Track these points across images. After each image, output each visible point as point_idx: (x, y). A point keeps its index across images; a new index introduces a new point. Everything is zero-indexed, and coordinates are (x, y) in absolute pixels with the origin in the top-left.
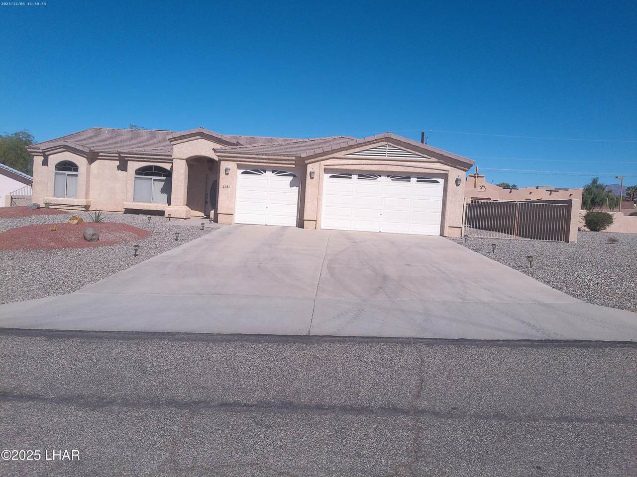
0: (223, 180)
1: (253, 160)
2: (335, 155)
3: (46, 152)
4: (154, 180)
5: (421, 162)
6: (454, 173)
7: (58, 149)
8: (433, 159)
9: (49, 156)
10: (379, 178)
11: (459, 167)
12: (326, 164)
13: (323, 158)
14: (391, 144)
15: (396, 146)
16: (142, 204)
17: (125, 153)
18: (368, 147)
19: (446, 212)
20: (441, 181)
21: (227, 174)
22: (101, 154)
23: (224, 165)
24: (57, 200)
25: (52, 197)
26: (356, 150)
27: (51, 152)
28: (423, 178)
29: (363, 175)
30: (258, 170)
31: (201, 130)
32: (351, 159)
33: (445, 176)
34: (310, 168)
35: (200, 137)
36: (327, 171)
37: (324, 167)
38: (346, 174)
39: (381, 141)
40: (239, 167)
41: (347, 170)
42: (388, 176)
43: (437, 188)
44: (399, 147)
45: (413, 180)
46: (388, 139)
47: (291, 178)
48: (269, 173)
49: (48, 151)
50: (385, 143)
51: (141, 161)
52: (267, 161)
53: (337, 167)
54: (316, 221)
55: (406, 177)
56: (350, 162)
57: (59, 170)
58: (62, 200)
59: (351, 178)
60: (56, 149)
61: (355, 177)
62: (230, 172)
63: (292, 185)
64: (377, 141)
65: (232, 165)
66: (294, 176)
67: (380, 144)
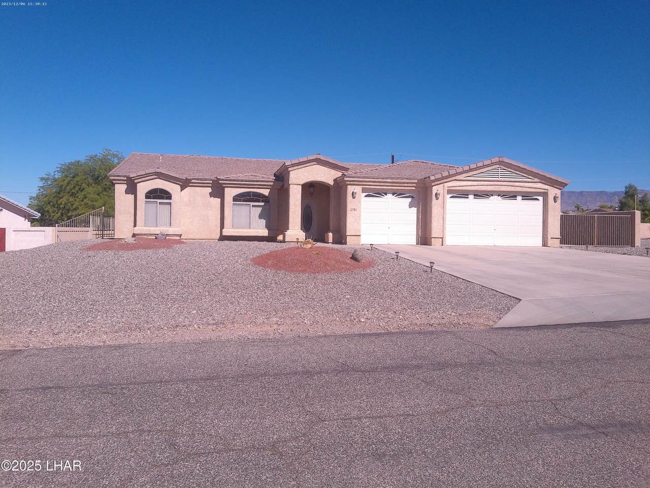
0: (350, 203)
1: (378, 184)
2: (457, 178)
3: (135, 179)
4: (253, 206)
5: (526, 182)
6: (553, 192)
7: (150, 176)
8: (536, 180)
9: (138, 184)
10: (492, 198)
11: (556, 186)
12: (449, 186)
13: (447, 180)
14: (503, 167)
15: (507, 169)
16: (241, 230)
17: (223, 180)
18: (484, 170)
19: (549, 225)
20: (541, 198)
21: (354, 198)
22: (193, 181)
23: (351, 189)
24: (150, 230)
25: (142, 227)
26: (475, 172)
27: (141, 180)
28: (527, 196)
29: (478, 195)
30: (380, 193)
31: (318, 157)
32: (469, 181)
33: (545, 195)
34: (435, 189)
35: (316, 163)
36: (449, 192)
37: (447, 188)
38: (463, 194)
39: (496, 164)
40: (364, 191)
41: (464, 190)
42: (499, 196)
43: (538, 205)
44: (509, 169)
45: (519, 198)
46: (500, 163)
47: (410, 200)
48: (390, 196)
49: (137, 179)
50: (498, 166)
51: (238, 187)
52: (391, 184)
53: (458, 188)
54: (442, 238)
55: (512, 196)
56: (470, 183)
57: (150, 198)
58: (155, 230)
59: (468, 198)
60: (146, 177)
61: (471, 197)
62: (357, 196)
63: (411, 206)
64: (493, 164)
65: (358, 189)
66: (412, 197)
67: (494, 167)
